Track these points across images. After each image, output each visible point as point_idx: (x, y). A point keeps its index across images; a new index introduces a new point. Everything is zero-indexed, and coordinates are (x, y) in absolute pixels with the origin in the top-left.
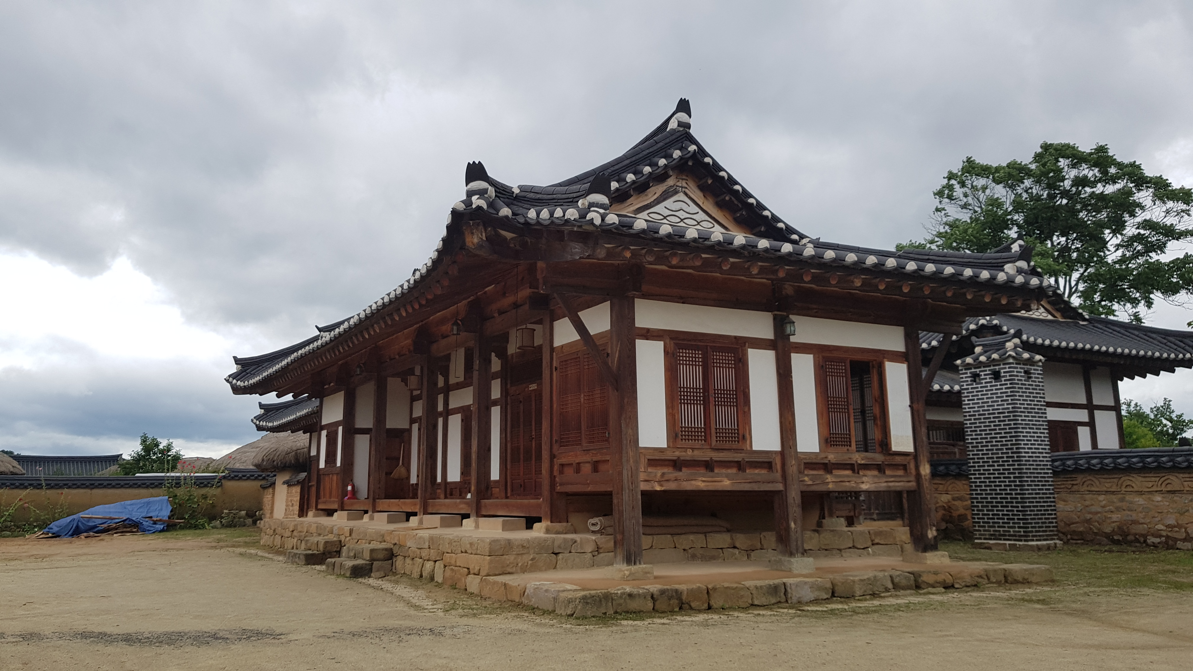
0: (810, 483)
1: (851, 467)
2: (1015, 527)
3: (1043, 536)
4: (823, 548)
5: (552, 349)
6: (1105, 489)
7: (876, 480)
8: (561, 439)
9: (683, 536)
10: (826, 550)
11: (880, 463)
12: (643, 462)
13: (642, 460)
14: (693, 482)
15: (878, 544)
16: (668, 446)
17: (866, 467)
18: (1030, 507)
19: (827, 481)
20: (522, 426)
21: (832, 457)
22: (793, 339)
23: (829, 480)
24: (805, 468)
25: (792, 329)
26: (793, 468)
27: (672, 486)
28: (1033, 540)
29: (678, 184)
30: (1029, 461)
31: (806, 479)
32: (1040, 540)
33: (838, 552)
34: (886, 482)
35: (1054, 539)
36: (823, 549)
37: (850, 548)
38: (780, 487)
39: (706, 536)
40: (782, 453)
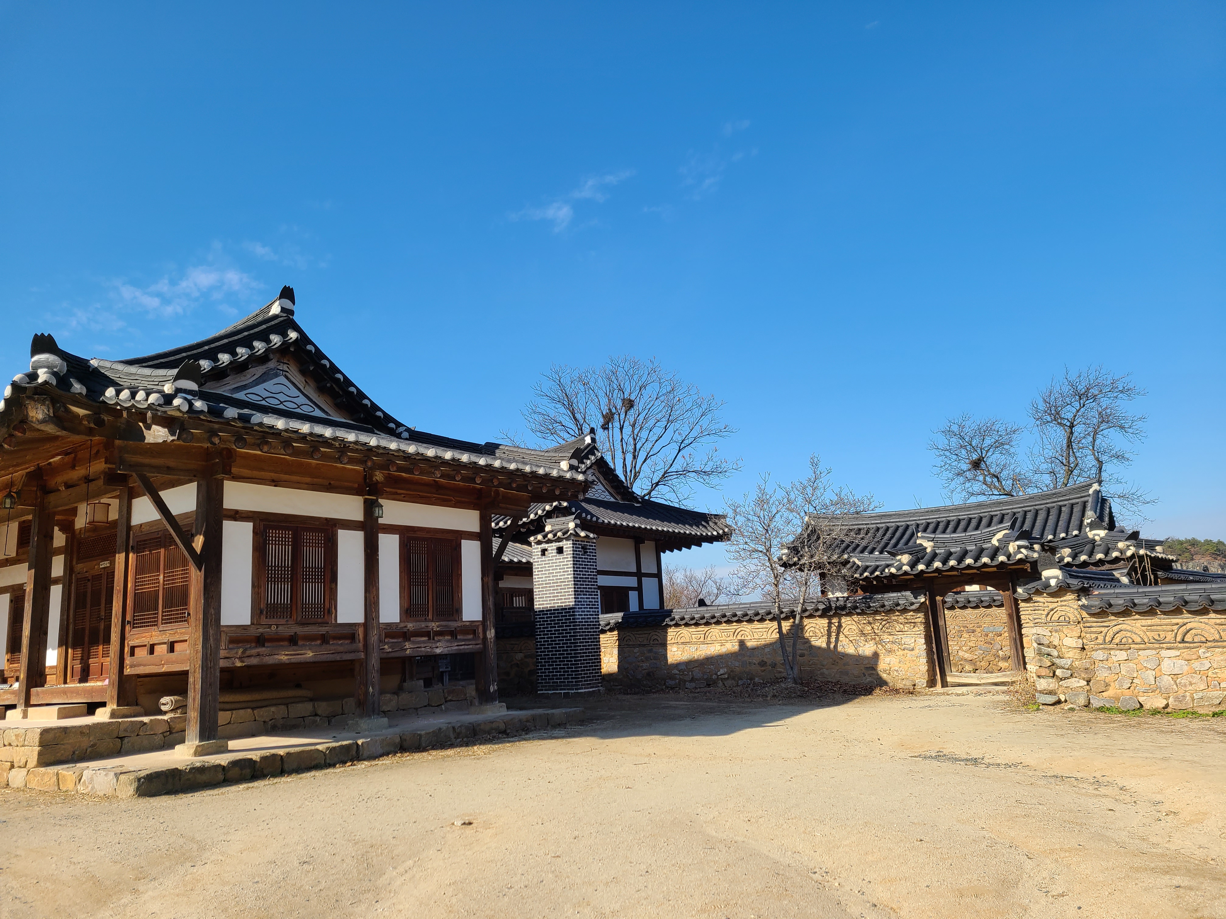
0: (390, 650)
1: (427, 634)
2: (569, 678)
3: (590, 684)
4: (401, 708)
5: (129, 527)
6: (639, 643)
7: (448, 644)
8: (134, 620)
9: (263, 709)
10: (404, 710)
11: (453, 629)
12: (224, 638)
13: (223, 637)
14: (276, 657)
15: (451, 701)
16: (252, 624)
17: (440, 633)
18: (581, 660)
19: (405, 648)
20: (88, 606)
21: (410, 626)
22: (381, 521)
23: (407, 647)
24: (386, 637)
25: (380, 512)
26: (374, 638)
27: (254, 661)
28: (582, 689)
29: (279, 367)
30: (582, 622)
31: (386, 647)
32: (588, 688)
33: (415, 711)
34: (457, 646)
35: (599, 686)
36: (401, 710)
37: (426, 706)
38: (362, 655)
39: (287, 707)
40: (365, 625)
